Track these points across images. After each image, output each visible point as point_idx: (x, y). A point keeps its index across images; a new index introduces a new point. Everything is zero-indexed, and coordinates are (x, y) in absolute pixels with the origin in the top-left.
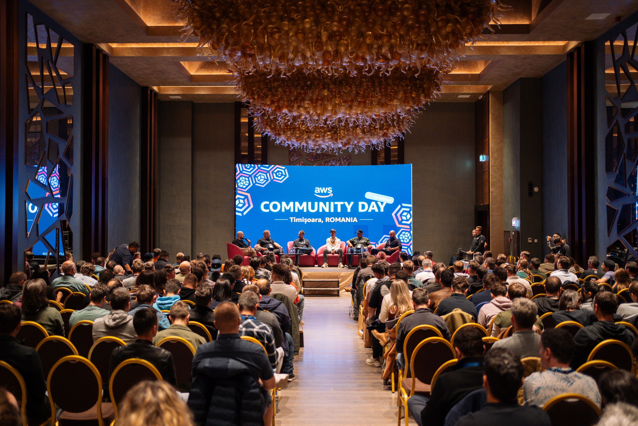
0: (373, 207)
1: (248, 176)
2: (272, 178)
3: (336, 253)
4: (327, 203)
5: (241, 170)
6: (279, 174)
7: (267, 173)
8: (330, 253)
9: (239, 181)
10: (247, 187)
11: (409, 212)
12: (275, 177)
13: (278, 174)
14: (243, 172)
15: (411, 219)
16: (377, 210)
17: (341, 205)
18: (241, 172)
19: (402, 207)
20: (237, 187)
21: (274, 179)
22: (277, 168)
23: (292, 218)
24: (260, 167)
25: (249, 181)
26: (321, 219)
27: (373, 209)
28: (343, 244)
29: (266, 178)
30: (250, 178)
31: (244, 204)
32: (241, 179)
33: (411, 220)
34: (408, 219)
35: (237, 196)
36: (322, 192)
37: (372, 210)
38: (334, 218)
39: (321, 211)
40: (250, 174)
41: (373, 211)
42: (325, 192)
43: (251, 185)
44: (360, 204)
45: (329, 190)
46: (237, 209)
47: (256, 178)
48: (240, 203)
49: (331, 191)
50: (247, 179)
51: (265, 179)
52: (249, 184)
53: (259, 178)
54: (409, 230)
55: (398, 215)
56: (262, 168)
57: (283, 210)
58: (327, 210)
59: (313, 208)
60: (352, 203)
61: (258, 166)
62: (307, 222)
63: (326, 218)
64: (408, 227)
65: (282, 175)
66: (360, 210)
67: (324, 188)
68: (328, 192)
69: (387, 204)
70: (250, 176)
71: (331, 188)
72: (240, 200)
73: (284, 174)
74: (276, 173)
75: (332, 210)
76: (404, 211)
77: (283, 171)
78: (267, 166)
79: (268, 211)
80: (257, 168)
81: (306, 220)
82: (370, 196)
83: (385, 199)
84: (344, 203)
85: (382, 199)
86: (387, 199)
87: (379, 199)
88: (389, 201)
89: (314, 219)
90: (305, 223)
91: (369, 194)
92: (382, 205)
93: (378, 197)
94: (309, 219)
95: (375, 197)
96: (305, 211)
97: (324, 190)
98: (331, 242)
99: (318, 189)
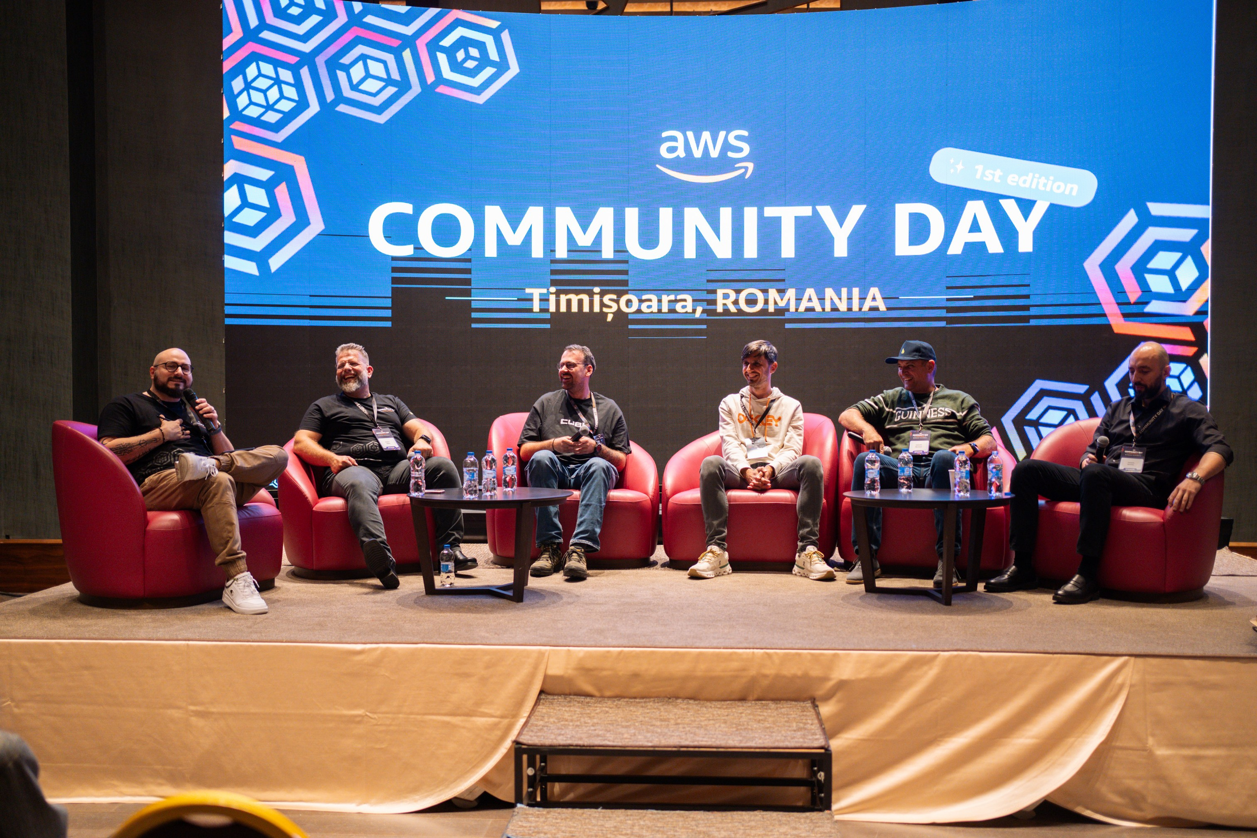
0: (975, 227)
1: (292, 60)
2: (430, 78)
3: (776, 483)
4: (726, 214)
5: (253, 22)
6: (468, 57)
7: (402, 48)
8: (742, 483)
9: (237, 84)
10: (289, 117)
11: (1189, 249)
12: (447, 73)
13: (460, 55)
14: (266, 35)
15: (1208, 284)
16: (995, 246)
17: (800, 221)
18: (250, 35)
19: (1147, 221)
20: (226, 114)
21: (440, 80)
22: (458, 23)
23: (536, 293)
24: (364, 13)
25: (298, 85)
26: (689, 298)
27: (975, 238)
28: (819, 429)
29: (395, 75)
30: (305, 72)
31: (273, 213)
32: (251, 71)
33: (1205, 292)
34: (1184, 285)
35: (230, 168)
36: (698, 153)
37: (966, 244)
38: (758, 293)
39: (690, 252)
40: (307, 47)
41: (976, 249)
42: (714, 153)
43: (314, 108)
44: (903, 212)
45: (732, 141)
46: (230, 238)
47: (341, 75)
48: (245, 204)
49: (746, 149)
50: (286, 75)
51: (389, 81)
52: (302, 104)
53: (357, 72)
55: (1124, 267)
56: (370, 19)
57: (491, 250)
58: (722, 249)
59: (649, 239)
60: (857, 211)
61: (349, 11)
62: (619, 313)
64: (1186, 333)
65: (484, 61)
66: (903, 247)
67: (706, 136)
68: (731, 154)
69: (1053, 209)
70: (308, 59)
71: (745, 133)
72: (248, 188)
73: (494, 55)
74: (450, 52)
75: (751, 251)
76: (1159, 246)
77: (488, 40)
78: (403, 9)
79: (407, 250)
80: (342, 18)
81: (610, 300)
82: (960, 167)
83: (1046, 181)
84: (815, 211)
85: (1025, 182)
86: (1054, 181)
87: (1012, 181)
88: (1067, 192)
89: (654, 298)
90: (610, 318)
91: (952, 161)
92: (1026, 218)
93: (1001, 174)
94: (627, 298)
95: (987, 172)
96: (608, 253)
97: (706, 142)
98: (750, 418)
99: (674, 139)
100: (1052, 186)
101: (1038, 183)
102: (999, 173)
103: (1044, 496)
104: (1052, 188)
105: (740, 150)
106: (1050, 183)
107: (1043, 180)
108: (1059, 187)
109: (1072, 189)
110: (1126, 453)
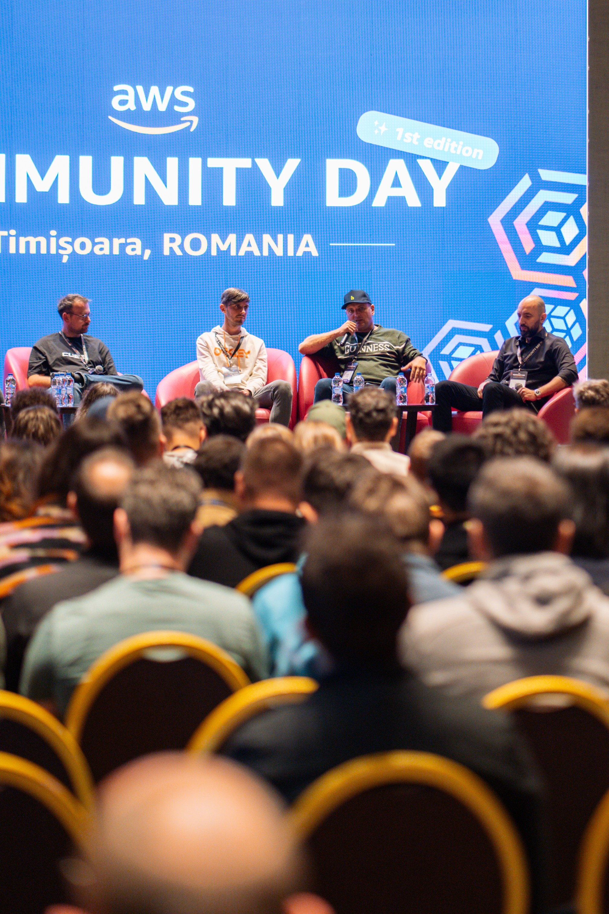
0: (396, 183)
4: (172, 163)
15: (585, 241)
16: (414, 201)
17: (240, 172)
26: (138, 242)
27: (396, 192)
28: (281, 361)
33: (583, 248)
34: (568, 240)
36: (147, 106)
37: (389, 198)
38: (202, 238)
39: (139, 199)
41: (396, 203)
42: (162, 107)
44: (333, 166)
45: (179, 97)
49: (191, 103)
54: (572, 296)
58: (169, 196)
59: (102, 185)
60: (292, 165)
62: (73, 254)
63: (167, 236)
64: (568, 281)
66: (333, 199)
67: (154, 90)
68: (177, 108)
69: (462, 168)
71: (191, 89)
75: (195, 198)
76: (548, 207)
81: (67, 242)
82: (383, 129)
83: (456, 146)
84: (254, 163)
85: (439, 145)
86: (463, 146)
87: (428, 144)
88: (474, 156)
89: (106, 241)
90: (65, 259)
91: (376, 123)
92: (440, 177)
93: (419, 137)
94: (81, 241)
95: (407, 135)
96: (64, 197)
97: (155, 98)
98: (224, 351)
99: (125, 92)
100: (462, 149)
101: (450, 146)
102: (416, 136)
103: (456, 408)
104: (461, 152)
105: (185, 104)
106: (460, 147)
107: (454, 144)
108: (467, 151)
109: (478, 154)
110: (514, 376)
